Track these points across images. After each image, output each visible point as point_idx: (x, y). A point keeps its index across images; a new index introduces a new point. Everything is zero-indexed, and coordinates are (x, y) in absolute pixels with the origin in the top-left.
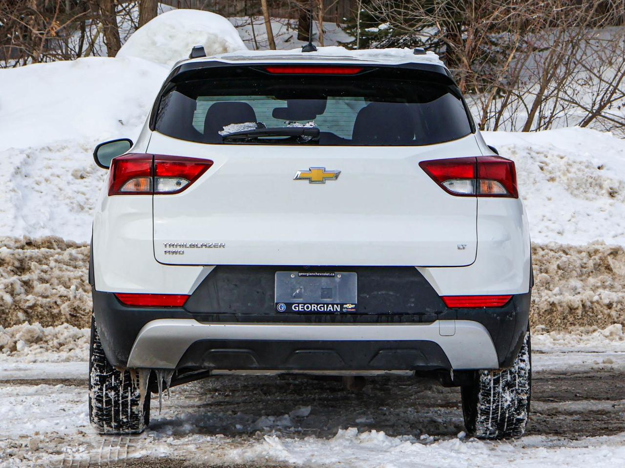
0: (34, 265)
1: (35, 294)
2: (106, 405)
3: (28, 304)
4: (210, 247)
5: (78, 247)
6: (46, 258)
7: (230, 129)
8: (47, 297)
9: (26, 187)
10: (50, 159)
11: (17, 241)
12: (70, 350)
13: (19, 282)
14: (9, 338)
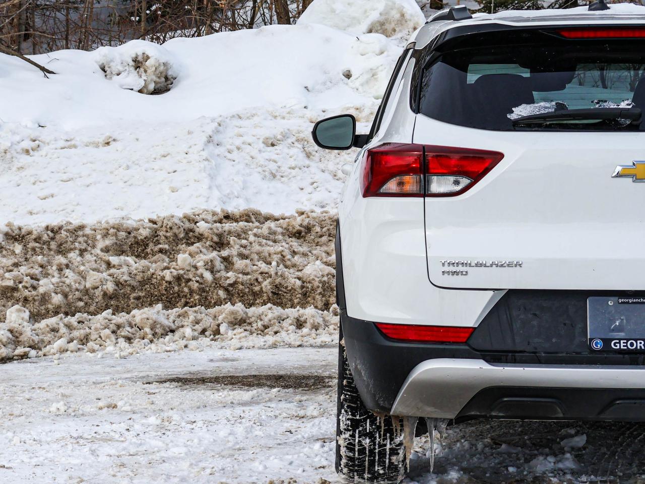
0: (234, 241)
1: (235, 271)
2: (359, 455)
3: (228, 282)
4: (502, 266)
5: (277, 220)
6: (245, 232)
7: (521, 111)
8: (247, 274)
9: (218, 155)
10: (240, 127)
11: (214, 214)
12: (276, 333)
13: (219, 259)
14: (211, 320)
